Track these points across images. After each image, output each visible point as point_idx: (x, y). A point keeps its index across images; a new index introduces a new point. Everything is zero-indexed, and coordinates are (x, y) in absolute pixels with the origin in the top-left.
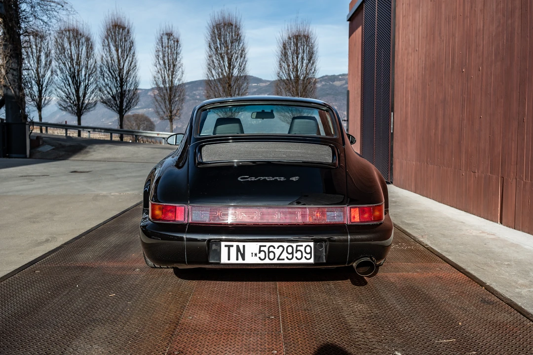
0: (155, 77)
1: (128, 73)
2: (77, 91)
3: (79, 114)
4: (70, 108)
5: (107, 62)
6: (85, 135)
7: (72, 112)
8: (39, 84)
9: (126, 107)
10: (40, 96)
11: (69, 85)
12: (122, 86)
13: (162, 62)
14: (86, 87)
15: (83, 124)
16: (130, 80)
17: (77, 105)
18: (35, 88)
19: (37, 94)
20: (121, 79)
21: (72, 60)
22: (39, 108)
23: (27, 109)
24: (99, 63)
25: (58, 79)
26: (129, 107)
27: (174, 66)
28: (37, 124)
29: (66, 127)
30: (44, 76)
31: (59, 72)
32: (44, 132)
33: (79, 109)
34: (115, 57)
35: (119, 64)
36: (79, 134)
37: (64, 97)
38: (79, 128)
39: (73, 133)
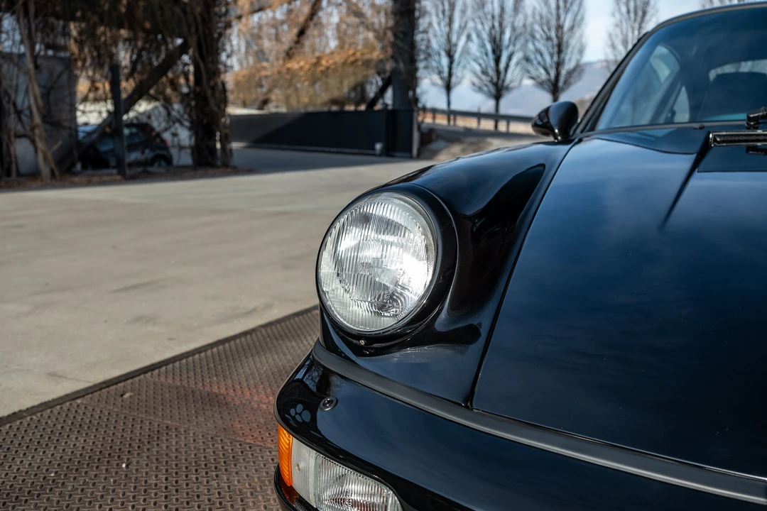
0: (610, 35)
1: (572, 28)
2: (497, 60)
3: (497, 97)
4: (485, 89)
5: (541, 17)
6: (502, 127)
7: (490, 95)
8: (450, 56)
9: (565, 82)
10: (450, 75)
11: (487, 54)
12: (560, 51)
13: (624, 9)
14: (510, 58)
15: (503, 111)
16: (573, 42)
17: (496, 85)
18: (445, 61)
19: (446, 70)
20: (560, 38)
21: (493, 17)
22: (448, 88)
24: (530, 19)
25: (474, 47)
26: (567, 83)
27: (644, 13)
28: (443, 112)
29: (479, 116)
30: (456, 45)
31: (474, 37)
32: (452, 122)
33: (498, 90)
34: (553, 6)
35: (558, 17)
36: (496, 126)
37: (479, 73)
38: (496, 117)
39: (488, 125)
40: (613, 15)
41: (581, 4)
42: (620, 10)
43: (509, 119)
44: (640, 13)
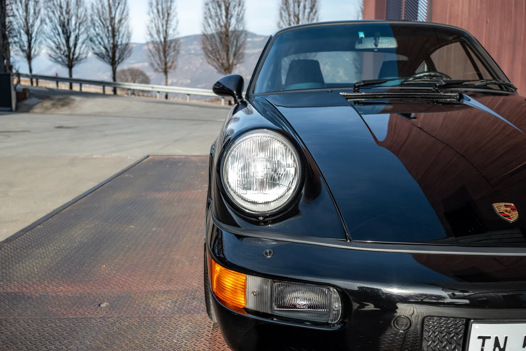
0: (148, 27)
1: (120, 21)
2: (68, 41)
3: (70, 67)
4: (60, 60)
5: (98, 10)
6: (76, 87)
7: (62, 63)
8: (28, 34)
9: (119, 58)
10: (30, 47)
11: (59, 34)
12: (114, 36)
13: (155, 11)
14: (77, 38)
15: (74, 76)
16: (123, 30)
17: (68, 56)
18: (25, 38)
19: (26, 44)
20: (113, 29)
21: (61, 7)
22: (29, 58)
23: (12, 60)
24: (89, 12)
25: (47, 28)
26: (121, 58)
27: (168, 14)
28: (27, 76)
29: (57, 79)
30: (32, 26)
31: (48, 21)
32: (35, 84)
33: (70, 61)
34: (106, 4)
35: (110, 12)
36: (71, 87)
37: (54, 48)
38: (71, 81)
39: (64, 86)
40: (149, 14)
41: (125, 4)
42: (153, 12)
43: (81, 82)
44: (166, 15)
